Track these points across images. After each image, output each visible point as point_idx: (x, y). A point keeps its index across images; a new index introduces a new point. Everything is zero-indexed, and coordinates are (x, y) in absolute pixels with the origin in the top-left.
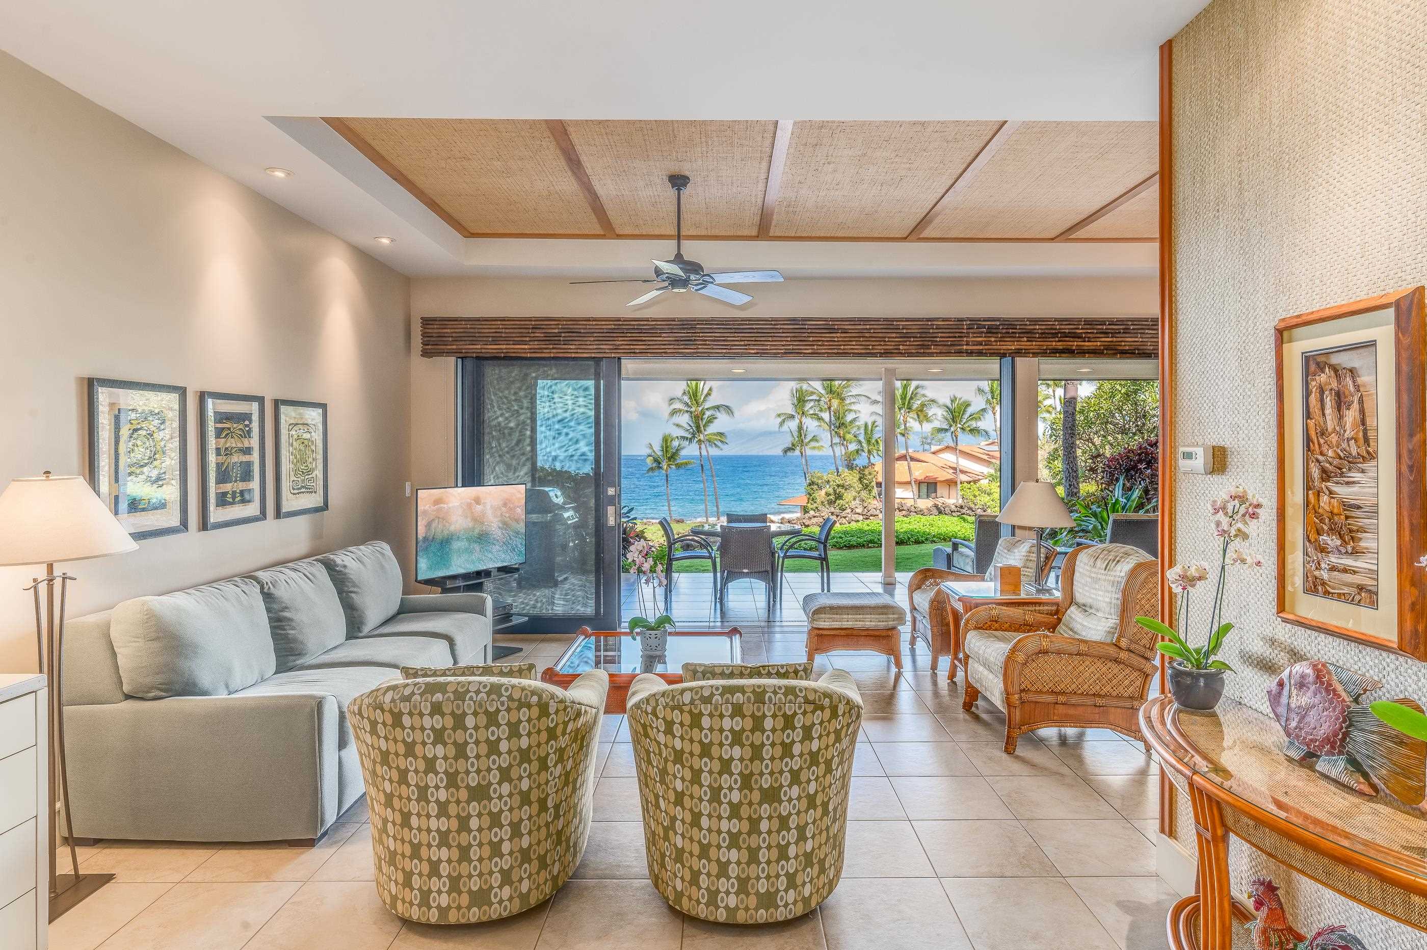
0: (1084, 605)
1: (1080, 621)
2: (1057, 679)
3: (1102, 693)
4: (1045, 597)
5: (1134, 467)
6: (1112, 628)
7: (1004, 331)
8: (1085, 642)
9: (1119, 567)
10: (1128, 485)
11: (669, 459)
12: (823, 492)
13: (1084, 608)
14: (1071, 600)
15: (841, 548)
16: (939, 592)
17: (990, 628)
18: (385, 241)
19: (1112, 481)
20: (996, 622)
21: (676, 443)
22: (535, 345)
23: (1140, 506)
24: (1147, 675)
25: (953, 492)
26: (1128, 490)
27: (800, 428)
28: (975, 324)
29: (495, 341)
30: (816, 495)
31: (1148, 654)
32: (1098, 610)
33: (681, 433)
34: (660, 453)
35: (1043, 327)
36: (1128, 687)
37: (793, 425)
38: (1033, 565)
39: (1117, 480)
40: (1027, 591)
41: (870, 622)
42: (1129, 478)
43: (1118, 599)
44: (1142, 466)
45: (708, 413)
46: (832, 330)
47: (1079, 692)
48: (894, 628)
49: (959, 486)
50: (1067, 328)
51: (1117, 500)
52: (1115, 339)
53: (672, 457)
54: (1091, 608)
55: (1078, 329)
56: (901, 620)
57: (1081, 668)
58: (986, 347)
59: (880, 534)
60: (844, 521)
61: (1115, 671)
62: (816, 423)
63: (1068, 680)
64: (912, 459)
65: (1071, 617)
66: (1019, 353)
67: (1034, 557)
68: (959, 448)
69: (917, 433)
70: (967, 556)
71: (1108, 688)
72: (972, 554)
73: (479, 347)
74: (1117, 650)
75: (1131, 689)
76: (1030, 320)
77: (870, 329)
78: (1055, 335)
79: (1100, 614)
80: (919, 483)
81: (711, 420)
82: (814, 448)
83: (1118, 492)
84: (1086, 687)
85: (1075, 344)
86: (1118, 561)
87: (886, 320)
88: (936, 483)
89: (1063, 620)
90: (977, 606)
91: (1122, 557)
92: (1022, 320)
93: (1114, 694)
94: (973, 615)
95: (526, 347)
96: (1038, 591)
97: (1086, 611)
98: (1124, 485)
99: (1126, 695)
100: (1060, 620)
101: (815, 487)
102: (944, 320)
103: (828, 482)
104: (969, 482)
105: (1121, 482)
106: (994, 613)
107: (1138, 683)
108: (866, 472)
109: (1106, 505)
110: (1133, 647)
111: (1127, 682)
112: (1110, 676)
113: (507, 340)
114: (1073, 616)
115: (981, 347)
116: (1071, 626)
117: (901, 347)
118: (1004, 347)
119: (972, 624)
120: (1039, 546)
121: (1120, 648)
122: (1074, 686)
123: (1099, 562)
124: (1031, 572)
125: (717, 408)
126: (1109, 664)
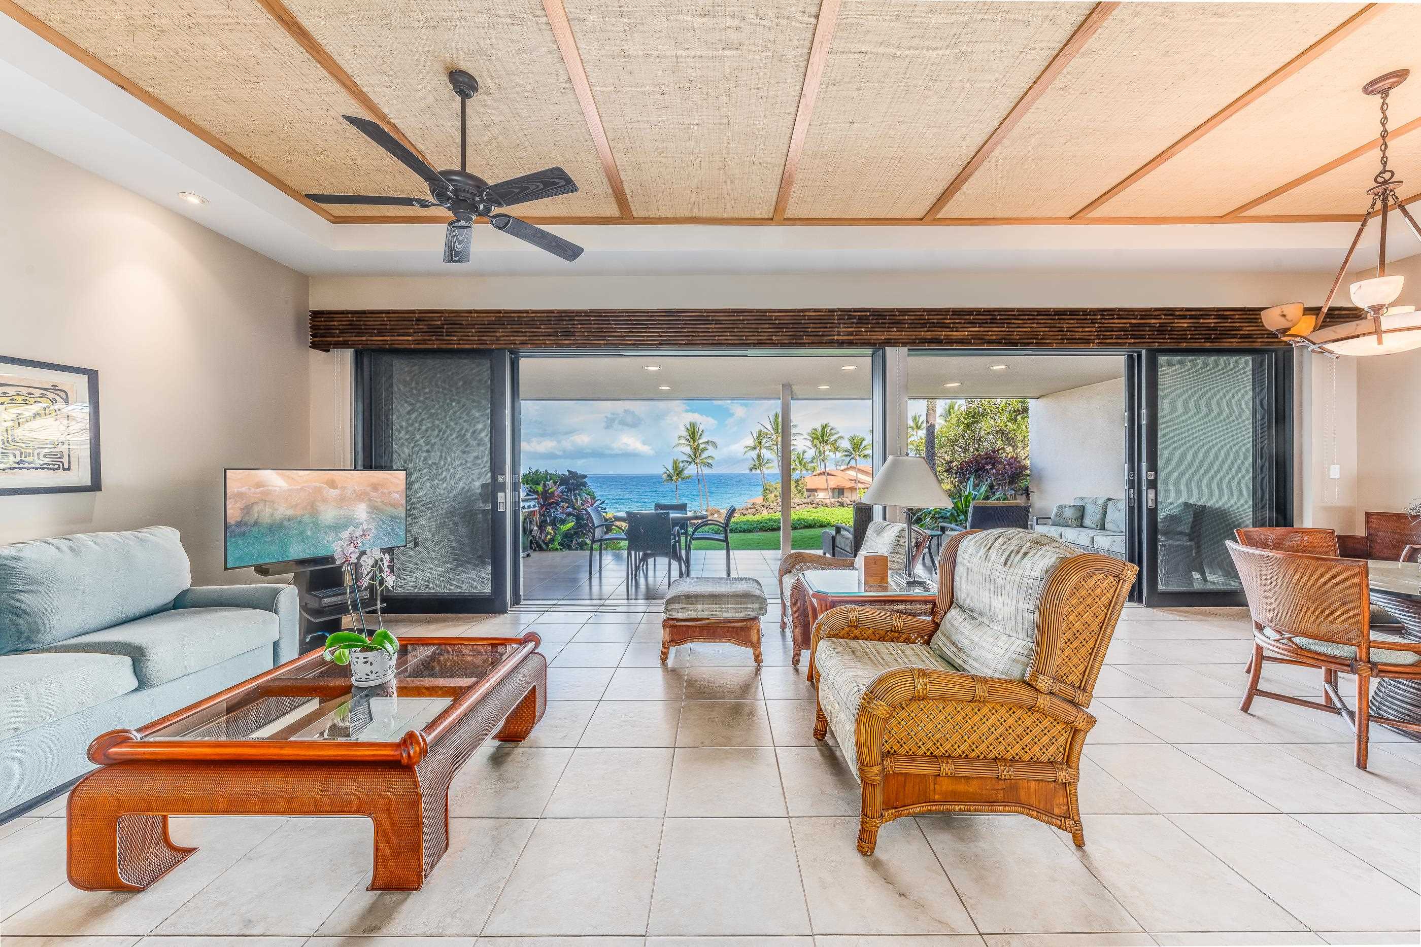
0: (972, 611)
1: (967, 633)
2: (938, 736)
3: (1008, 756)
4: (918, 591)
5: (982, 468)
6: (1021, 654)
7: (874, 321)
8: (984, 680)
9: (1027, 563)
10: (977, 482)
11: (677, 475)
12: (773, 495)
13: (970, 613)
14: (952, 601)
15: (766, 531)
16: (799, 581)
17: (847, 636)
18: (194, 200)
19: (964, 479)
20: (856, 627)
21: (681, 465)
22: (419, 337)
23: (987, 498)
24: (1076, 731)
25: (854, 495)
26: (976, 486)
27: (759, 456)
28: (847, 315)
29: (381, 333)
30: (768, 496)
31: (1080, 697)
32: (992, 620)
33: (685, 458)
34: (672, 471)
35: (913, 317)
36: (1046, 747)
37: (754, 454)
38: (904, 551)
39: (969, 479)
40: (896, 585)
41: (727, 612)
42: (978, 477)
43: (1028, 611)
44: (989, 467)
45: (702, 446)
46: (707, 321)
47: (973, 755)
48: (754, 619)
49: (858, 490)
50: (935, 319)
51: (970, 493)
52: (982, 329)
53: (679, 473)
54: (981, 614)
55: (946, 319)
56: (763, 609)
57: (976, 719)
58: (857, 337)
59: (780, 519)
60: (771, 511)
61: (1028, 723)
62: (769, 452)
63: (956, 737)
64: (829, 474)
65: (952, 625)
66: (889, 343)
67: (904, 542)
68: (858, 467)
69: (832, 459)
70: (847, 538)
71: (1017, 748)
72: (851, 536)
73: (364, 338)
74: (1033, 693)
75: (1052, 749)
76: (899, 310)
77: (743, 320)
78: (924, 325)
79: (996, 627)
80: (833, 489)
81: (705, 449)
82: (767, 468)
83: (969, 488)
84: (983, 747)
85: (943, 334)
86: (1026, 554)
87: (758, 311)
88: (843, 489)
89: (942, 627)
90: (833, 604)
91: (1030, 548)
92: (892, 310)
93: (1027, 757)
94: (826, 617)
95: (410, 338)
96: (909, 584)
97: (974, 619)
98: (974, 482)
99: (1044, 758)
100: (937, 626)
101: (768, 492)
102: (815, 310)
103: (776, 488)
104: (864, 489)
105: (972, 479)
106: (853, 616)
107: (1062, 740)
108: (800, 483)
109: (960, 497)
110: (1056, 688)
111: (1045, 740)
112: (1019, 730)
113: (391, 332)
114: (956, 624)
115: (852, 338)
116: (954, 638)
117: (774, 338)
118: (874, 337)
119: (825, 630)
120: (910, 530)
121: (1037, 690)
122: (965, 747)
123: (993, 553)
124: (901, 558)
125: (708, 442)
126: (1019, 713)
